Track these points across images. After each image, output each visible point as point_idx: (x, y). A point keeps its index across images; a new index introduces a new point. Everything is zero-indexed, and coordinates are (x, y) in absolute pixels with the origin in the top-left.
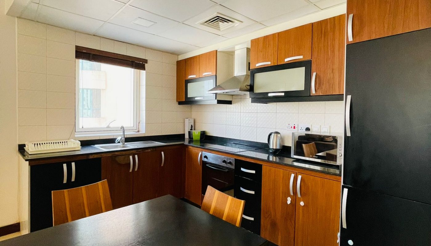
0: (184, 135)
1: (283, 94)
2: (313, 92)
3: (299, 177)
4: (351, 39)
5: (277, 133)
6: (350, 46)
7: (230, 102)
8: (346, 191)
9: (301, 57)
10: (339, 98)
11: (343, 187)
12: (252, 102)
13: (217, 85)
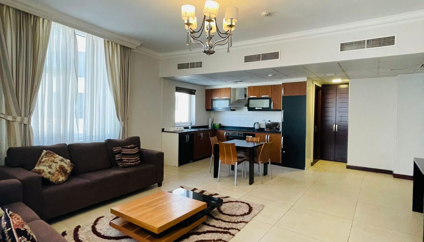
0: (208, 126)
1: (261, 108)
2: (272, 108)
3: (269, 136)
4: (283, 95)
5: (258, 123)
6: (283, 97)
7: (234, 110)
8: (283, 137)
9: (268, 96)
10: (280, 110)
11: (282, 136)
12: (248, 111)
13: (231, 103)
